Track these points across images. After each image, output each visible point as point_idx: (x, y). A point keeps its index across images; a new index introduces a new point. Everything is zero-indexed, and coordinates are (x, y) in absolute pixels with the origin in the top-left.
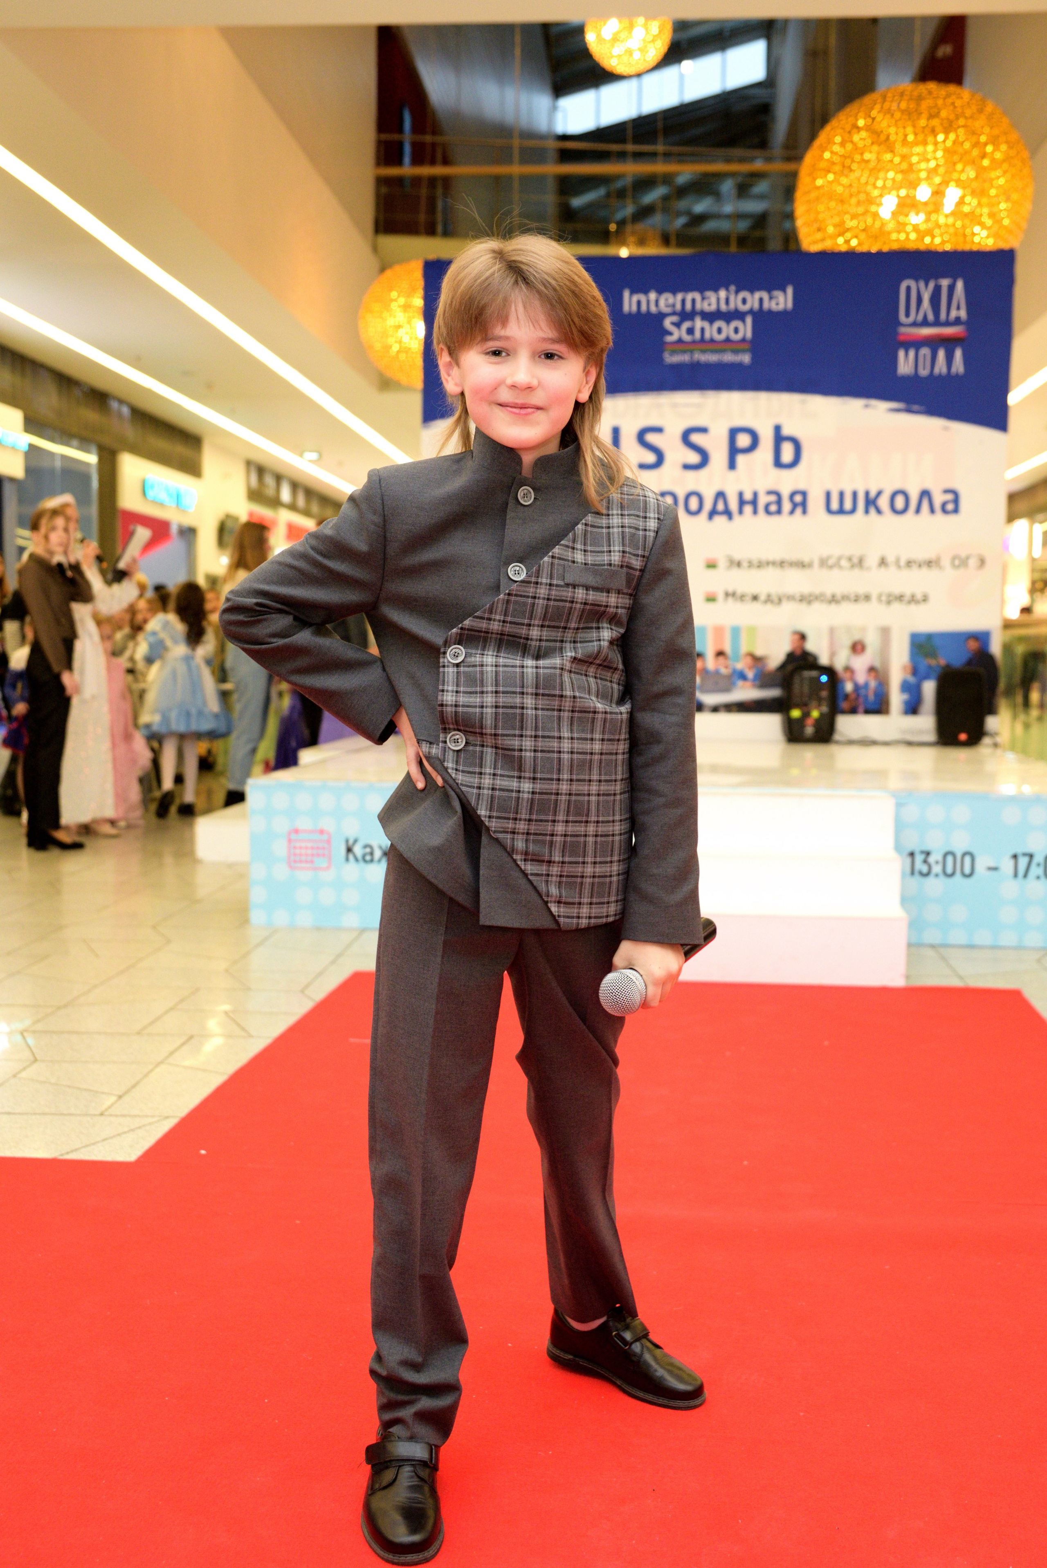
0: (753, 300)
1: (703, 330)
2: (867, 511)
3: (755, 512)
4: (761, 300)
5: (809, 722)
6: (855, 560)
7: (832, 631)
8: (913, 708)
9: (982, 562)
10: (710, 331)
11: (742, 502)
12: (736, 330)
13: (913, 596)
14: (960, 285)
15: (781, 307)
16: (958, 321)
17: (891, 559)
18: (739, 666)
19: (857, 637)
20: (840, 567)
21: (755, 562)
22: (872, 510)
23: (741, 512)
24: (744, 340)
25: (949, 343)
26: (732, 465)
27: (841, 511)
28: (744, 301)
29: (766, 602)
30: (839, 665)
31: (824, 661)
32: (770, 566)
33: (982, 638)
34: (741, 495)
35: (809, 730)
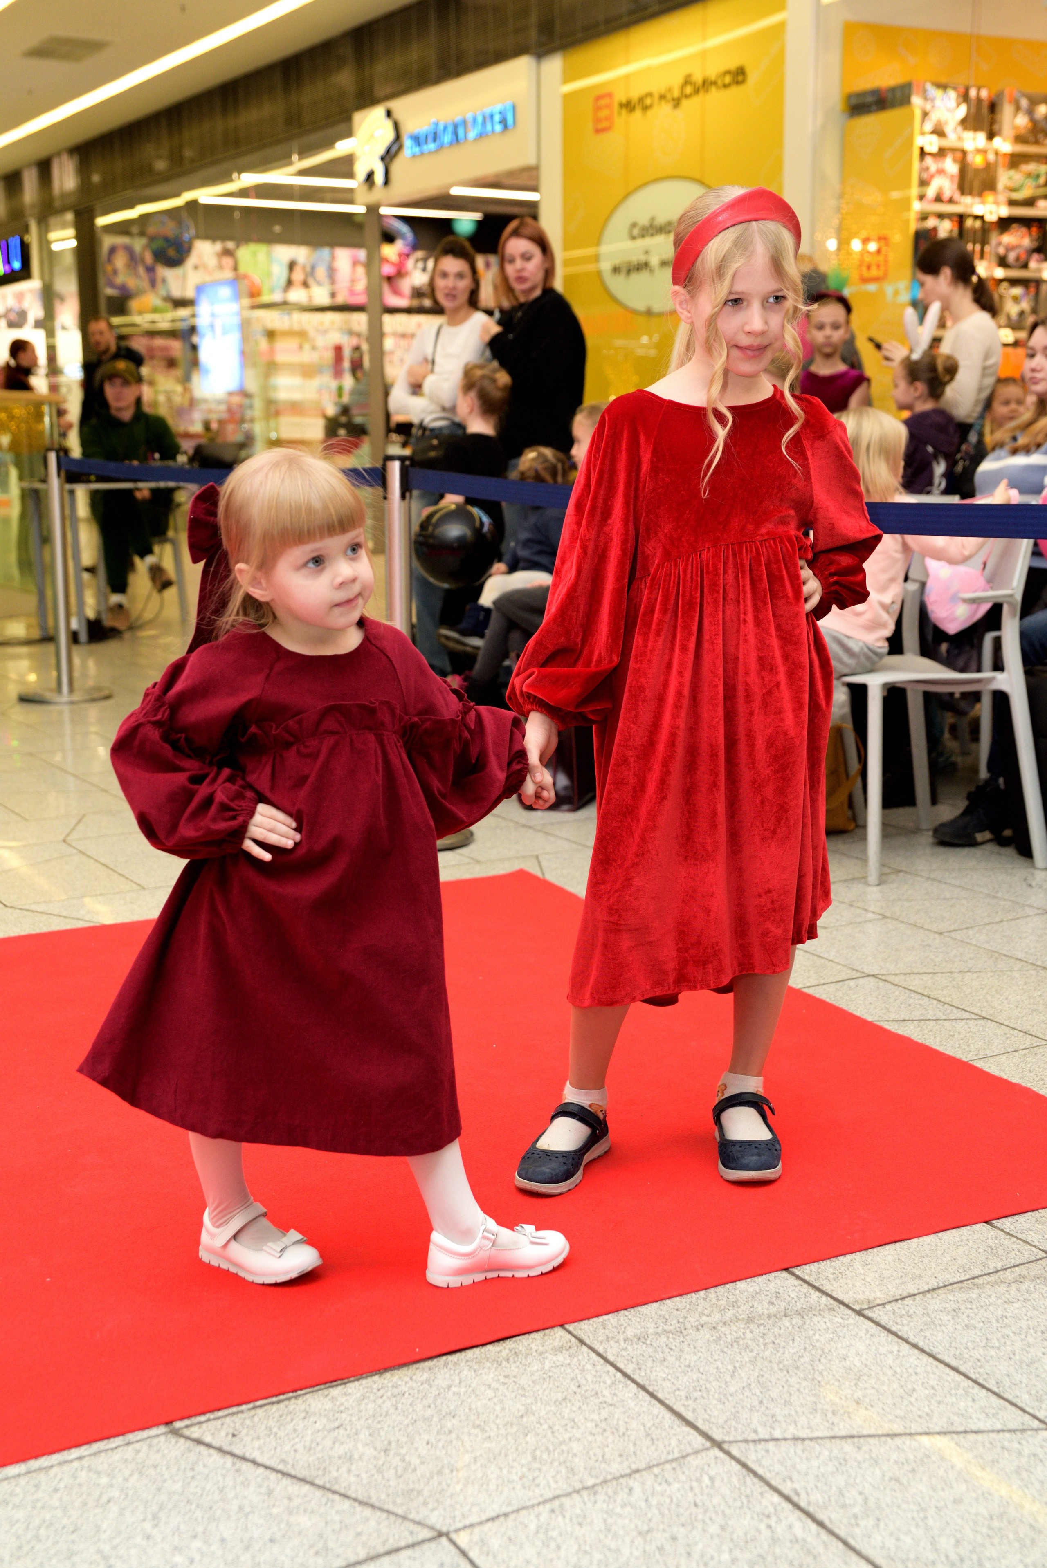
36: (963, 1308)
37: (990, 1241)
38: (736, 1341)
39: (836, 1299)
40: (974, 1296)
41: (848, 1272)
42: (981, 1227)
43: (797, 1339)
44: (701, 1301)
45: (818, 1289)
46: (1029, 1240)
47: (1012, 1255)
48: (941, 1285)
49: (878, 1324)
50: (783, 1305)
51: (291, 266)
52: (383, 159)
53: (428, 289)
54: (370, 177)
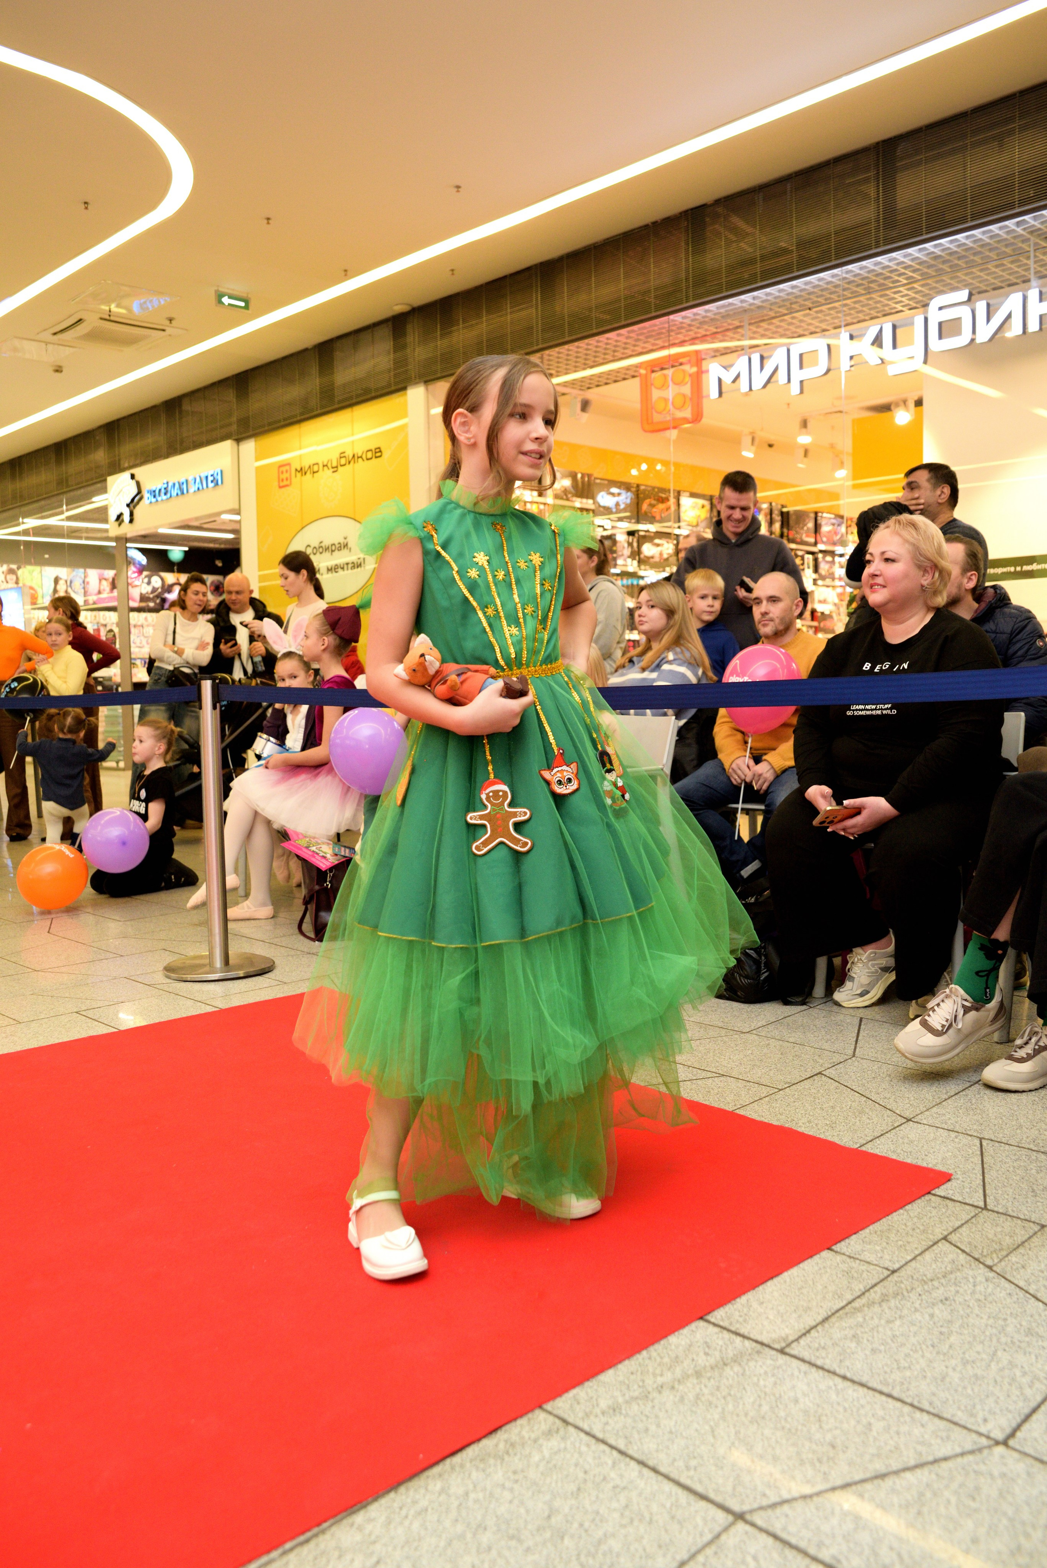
36: (859, 1332)
37: (840, 1265)
38: (697, 1397)
39: (756, 1342)
40: (861, 1320)
41: (751, 1313)
42: (825, 1254)
43: (746, 1386)
44: (647, 1361)
45: (737, 1334)
46: (868, 1260)
47: (865, 1275)
48: (830, 1313)
49: (803, 1360)
50: (717, 1354)
51: (57, 580)
52: (128, 505)
53: (151, 596)
54: (119, 517)
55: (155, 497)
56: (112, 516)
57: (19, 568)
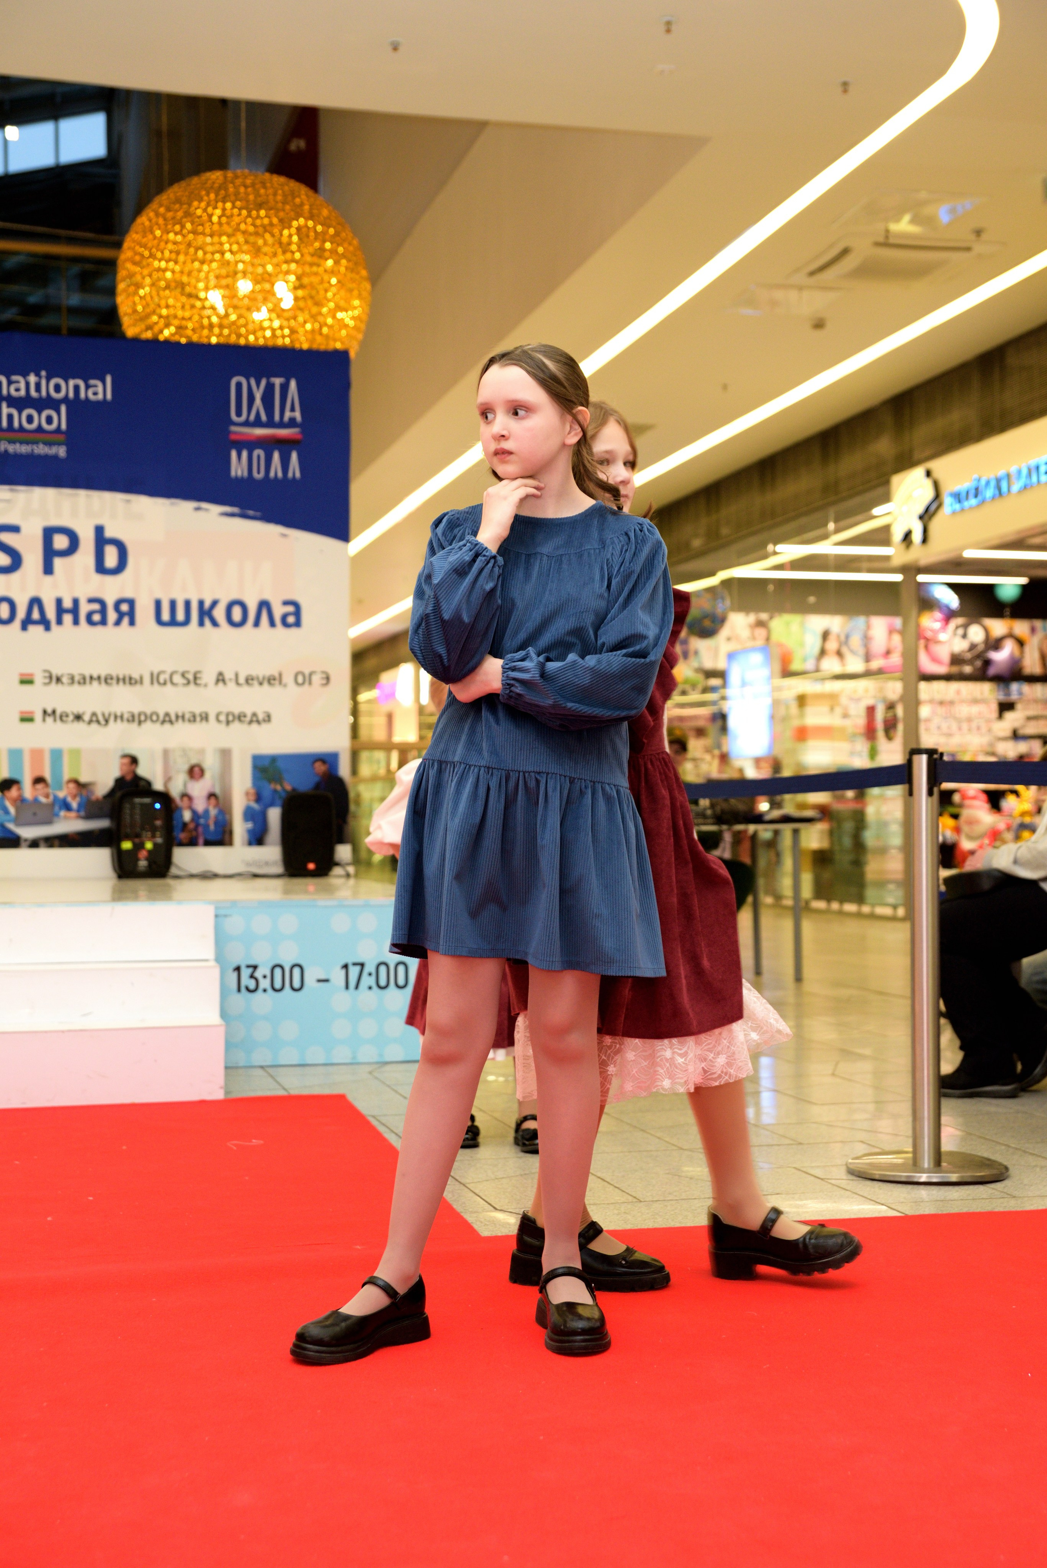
0: (68, 388)
1: (10, 417)
2: (201, 624)
3: (76, 622)
4: (77, 388)
5: (143, 854)
6: (190, 677)
7: (166, 753)
8: (257, 838)
9: (328, 679)
10: (20, 419)
11: (60, 610)
12: (49, 420)
13: (254, 715)
14: (293, 384)
15: (100, 397)
16: (292, 423)
17: (229, 675)
18: (61, 794)
19: (194, 761)
20: (172, 683)
21: (77, 678)
22: (207, 622)
23: (59, 621)
24: (58, 430)
25: (284, 445)
26: (48, 569)
27: (173, 622)
28: (57, 388)
29: (90, 722)
30: (175, 792)
31: (158, 786)
32: (95, 683)
33: (329, 760)
34: (59, 602)
35: (143, 864)
51: (826, 635)
52: (921, 517)
53: (969, 656)
54: (907, 536)
55: (960, 501)
56: (897, 535)
57: (771, 618)
